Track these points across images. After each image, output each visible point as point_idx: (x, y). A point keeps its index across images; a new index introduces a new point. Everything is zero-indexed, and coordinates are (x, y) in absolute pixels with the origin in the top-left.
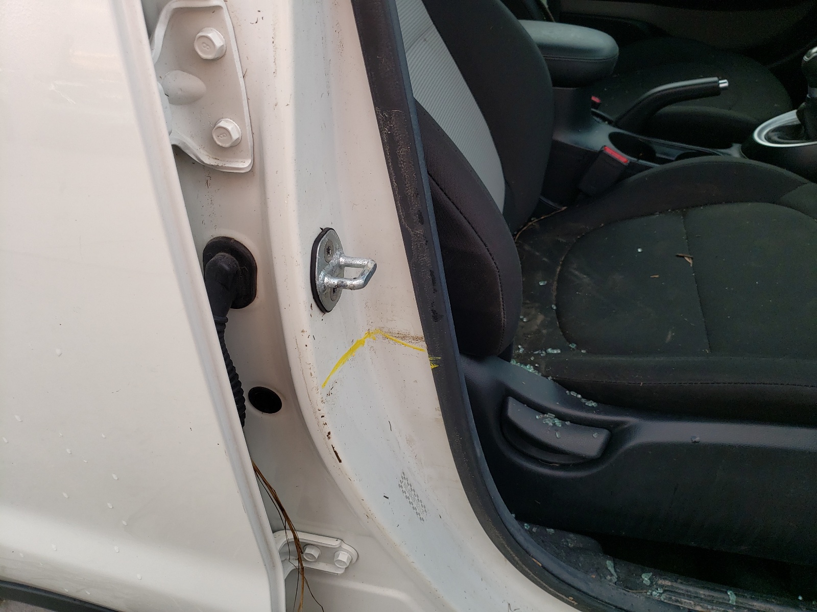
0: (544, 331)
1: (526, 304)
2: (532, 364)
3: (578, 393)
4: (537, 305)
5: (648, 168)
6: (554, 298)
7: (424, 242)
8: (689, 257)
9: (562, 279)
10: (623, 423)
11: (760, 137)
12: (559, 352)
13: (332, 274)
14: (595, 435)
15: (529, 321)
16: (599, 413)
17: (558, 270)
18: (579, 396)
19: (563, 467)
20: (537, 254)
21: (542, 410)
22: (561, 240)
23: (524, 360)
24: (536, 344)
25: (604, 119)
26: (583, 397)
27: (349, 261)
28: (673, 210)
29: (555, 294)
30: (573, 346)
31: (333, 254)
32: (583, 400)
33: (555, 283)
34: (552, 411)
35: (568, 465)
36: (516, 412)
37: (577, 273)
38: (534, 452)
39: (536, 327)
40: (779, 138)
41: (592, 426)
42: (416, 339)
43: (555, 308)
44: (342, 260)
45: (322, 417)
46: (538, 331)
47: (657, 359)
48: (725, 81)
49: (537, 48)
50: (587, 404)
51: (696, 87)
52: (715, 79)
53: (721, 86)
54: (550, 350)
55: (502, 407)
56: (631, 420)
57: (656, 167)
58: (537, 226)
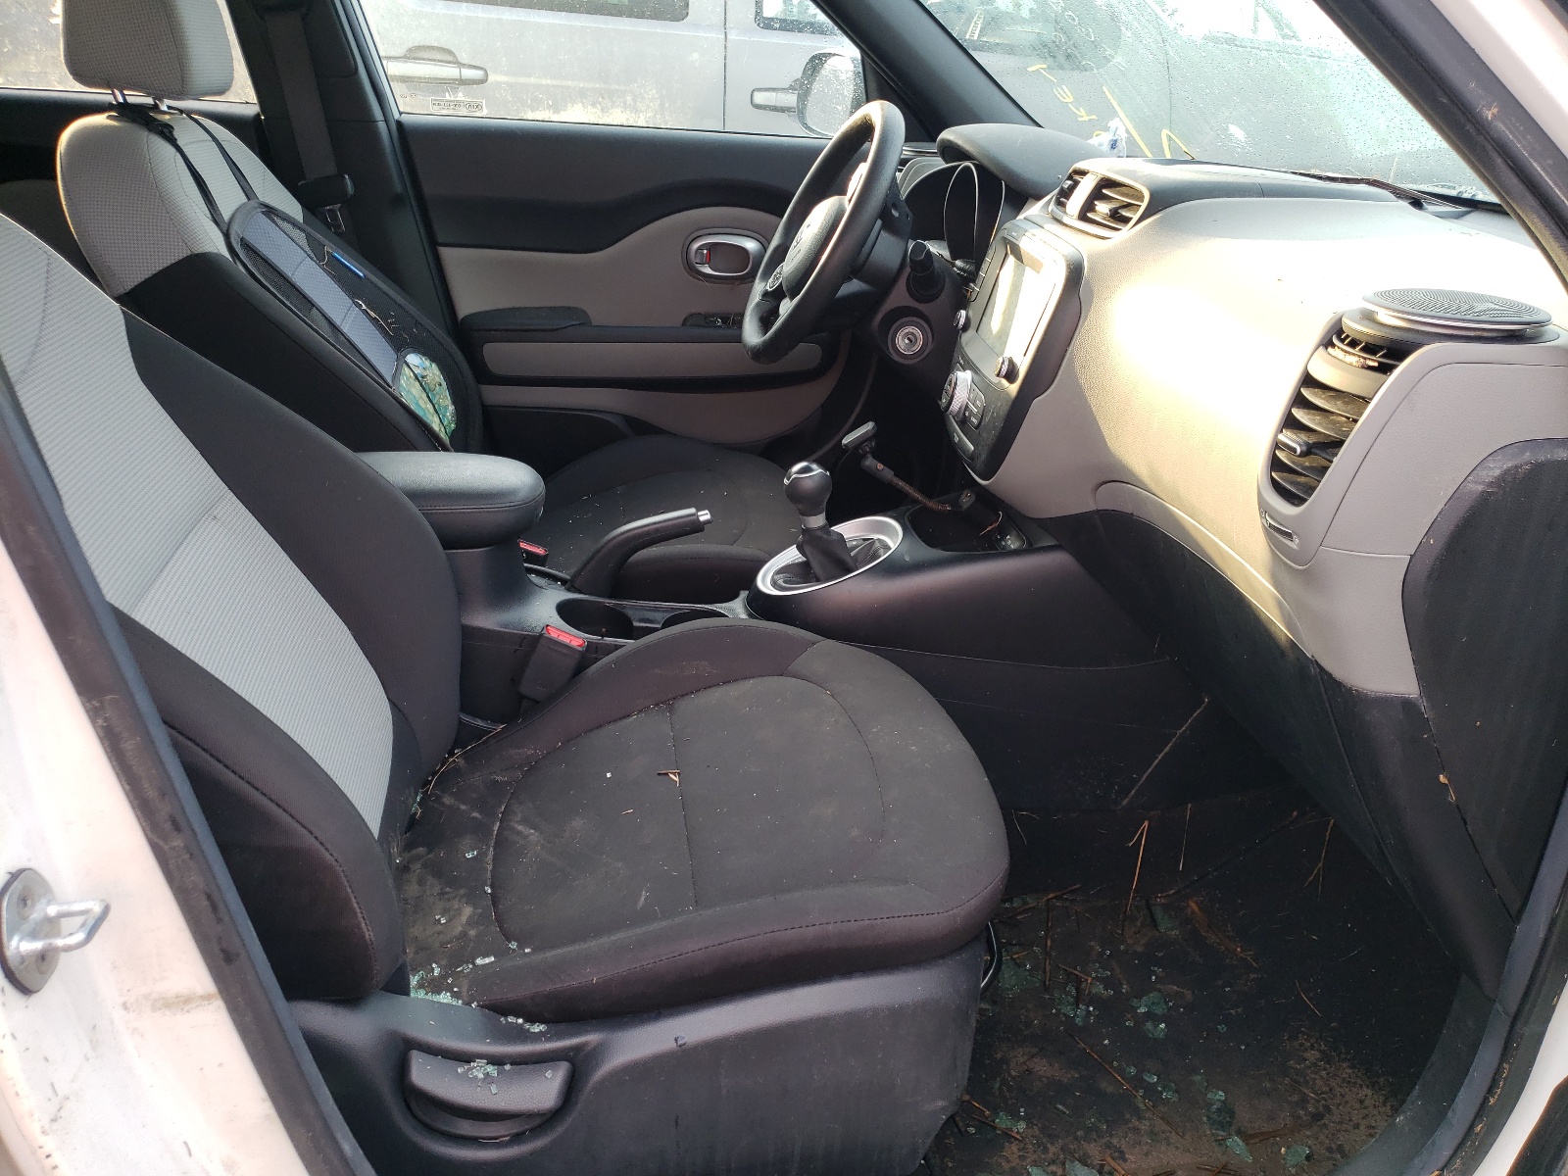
0: (472, 933)
1: (446, 893)
2: (449, 989)
3: (518, 1017)
4: (462, 892)
5: (617, 647)
6: (489, 875)
7: (187, 856)
8: (674, 774)
9: (501, 843)
10: (585, 1044)
11: (765, 583)
12: (493, 959)
13: (33, 935)
14: (549, 1074)
15: (449, 921)
16: (548, 1040)
17: (496, 828)
18: (520, 1021)
19: (517, 1138)
20: (463, 807)
21: (466, 1058)
22: (499, 778)
23: (436, 986)
24: (459, 954)
25: (554, 578)
26: (526, 1020)
27: (65, 908)
28: (657, 705)
29: (490, 868)
30: (514, 945)
31: (33, 906)
32: (527, 1026)
33: (491, 849)
34: (481, 1056)
35: (524, 1133)
36: (425, 1075)
37: (520, 828)
38: (466, 1128)
39: (460, 929)
40: (785, 582)
41: (540, 1062)
42: (207, 998)
43: (489, 891)
44: (52, 911)
45: (48, 1156)
46: (464, 934)
47: (613, 938)
48: (707, 511)
49: (406, 500)
50: (532, 1030)
51: (670, 523)
52: (692, 510)
53: (702, 519)
54: (479, 961)
55: (402, 1069)
56: (591, 1038)
57: (630, 643)
58: (461, 762)
